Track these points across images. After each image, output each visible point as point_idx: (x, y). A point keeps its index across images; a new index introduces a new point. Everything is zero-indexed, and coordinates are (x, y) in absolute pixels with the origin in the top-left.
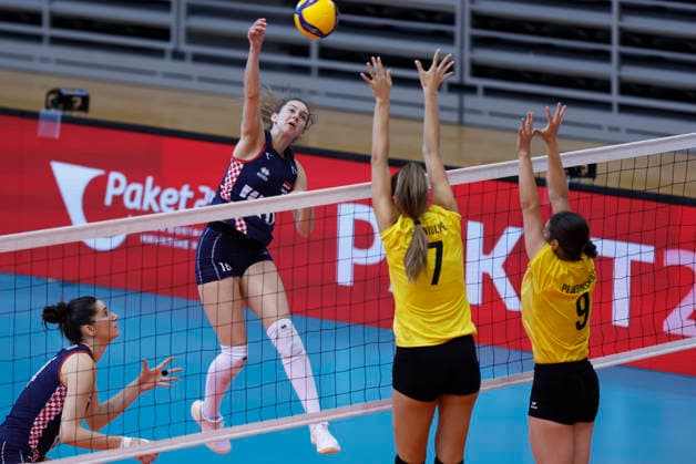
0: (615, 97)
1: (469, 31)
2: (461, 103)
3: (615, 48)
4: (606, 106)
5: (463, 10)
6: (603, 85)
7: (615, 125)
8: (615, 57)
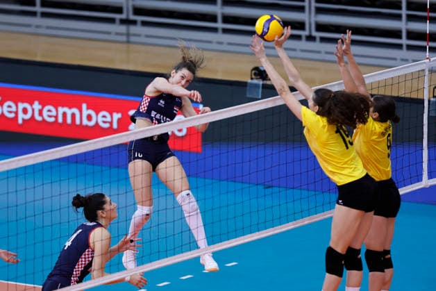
0: (404, 41)
2: (128, 30)
3: (404, 12)
6: (396, 34)
8: (404, 17)
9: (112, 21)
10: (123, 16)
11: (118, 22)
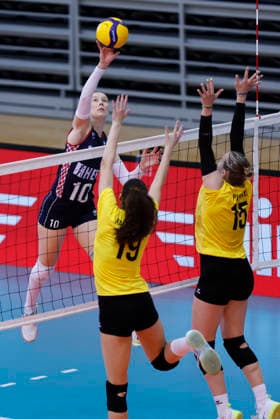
0: (183, 97)
1: (79, 53)
2: (75, 104)
3: (182, 62)
4: (177, 104)
5: (74, 40)
6: (174, 89)
7: (184, 117)
8: (183, 69)
9: (56, 93)
10: (69, 87)
11: (63, 93)
